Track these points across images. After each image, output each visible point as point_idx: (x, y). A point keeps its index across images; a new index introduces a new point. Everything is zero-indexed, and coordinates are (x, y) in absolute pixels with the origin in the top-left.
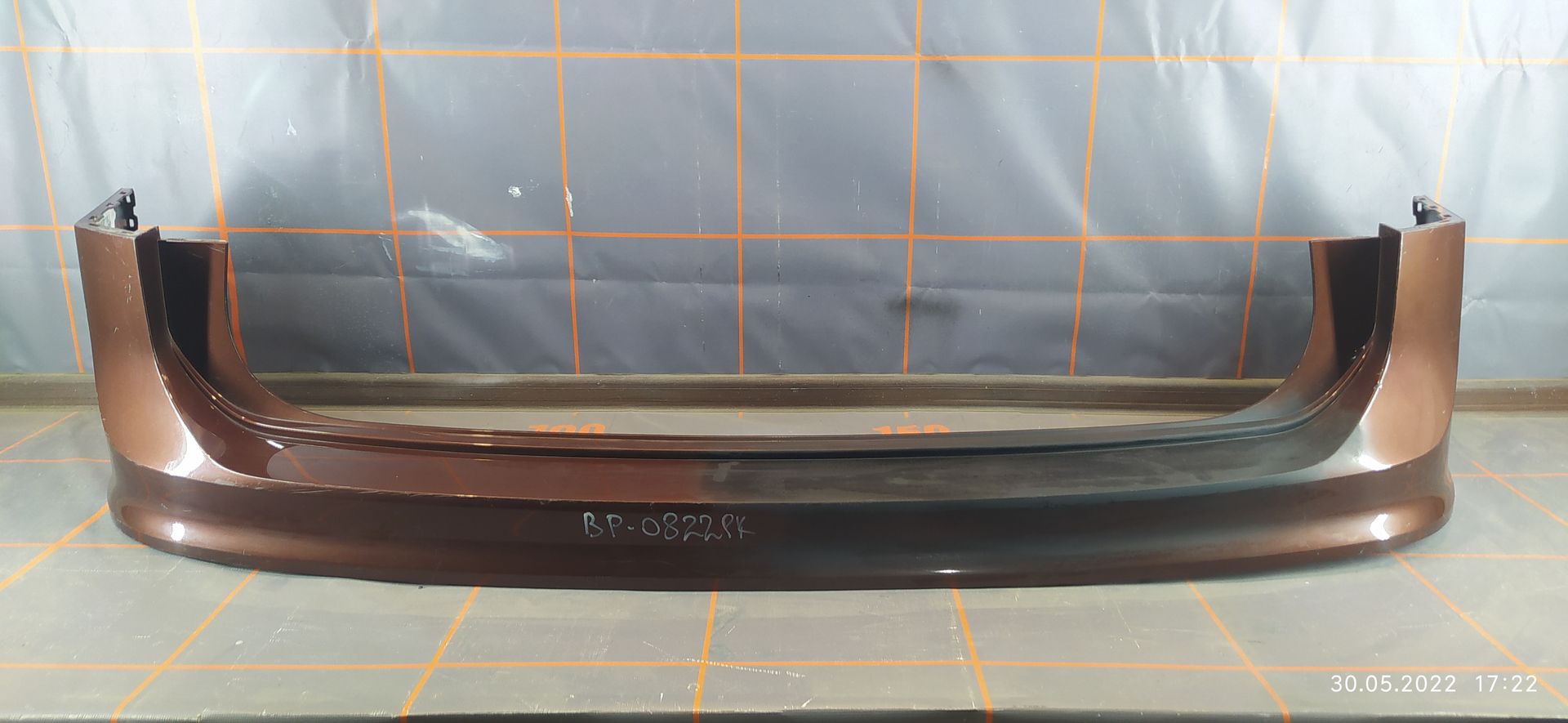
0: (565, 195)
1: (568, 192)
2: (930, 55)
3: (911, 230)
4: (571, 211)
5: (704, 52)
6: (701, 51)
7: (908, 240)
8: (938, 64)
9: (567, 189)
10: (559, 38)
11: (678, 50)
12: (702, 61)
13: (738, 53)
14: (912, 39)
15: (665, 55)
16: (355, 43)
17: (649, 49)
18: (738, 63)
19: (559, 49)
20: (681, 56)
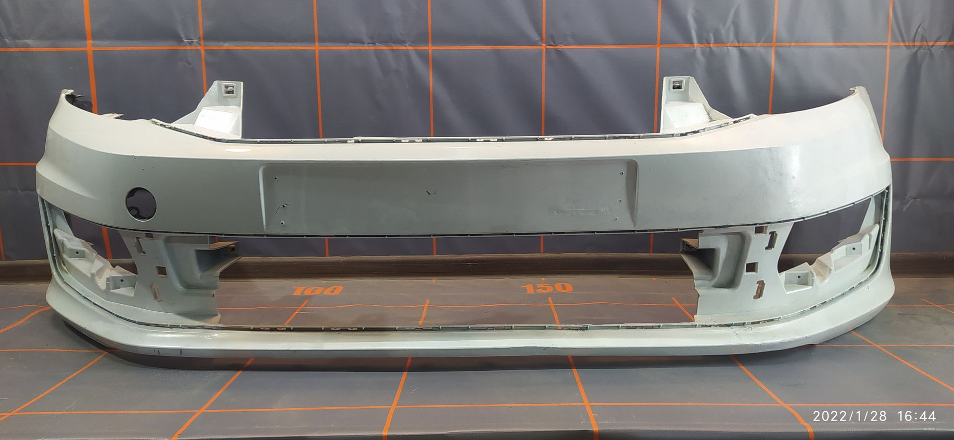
5: (410, 45)
6: (407, 45)
10: (317, 38)
11: (392, 44)
12: (408, 50)
13: (430, 45)
14: (540, 35)
15: (384, 48)
16: (189, 43)
17: (374, 44)
18: (430, 52)
19: (317, 44)
20: (394, 48)
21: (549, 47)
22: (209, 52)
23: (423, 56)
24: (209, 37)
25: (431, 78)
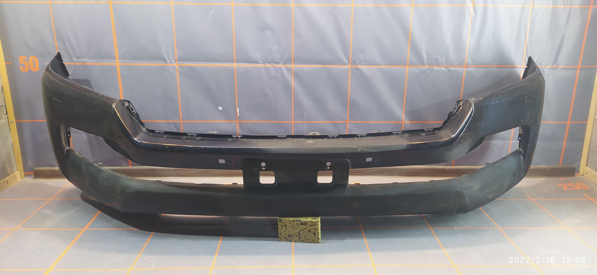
0: (236, 110)
1: (238, 108)
2: (354, 65)
3: (348, 119)
4: (239, 114)
7: (346, 123)
8: (356, 68)
9: (237, 107)
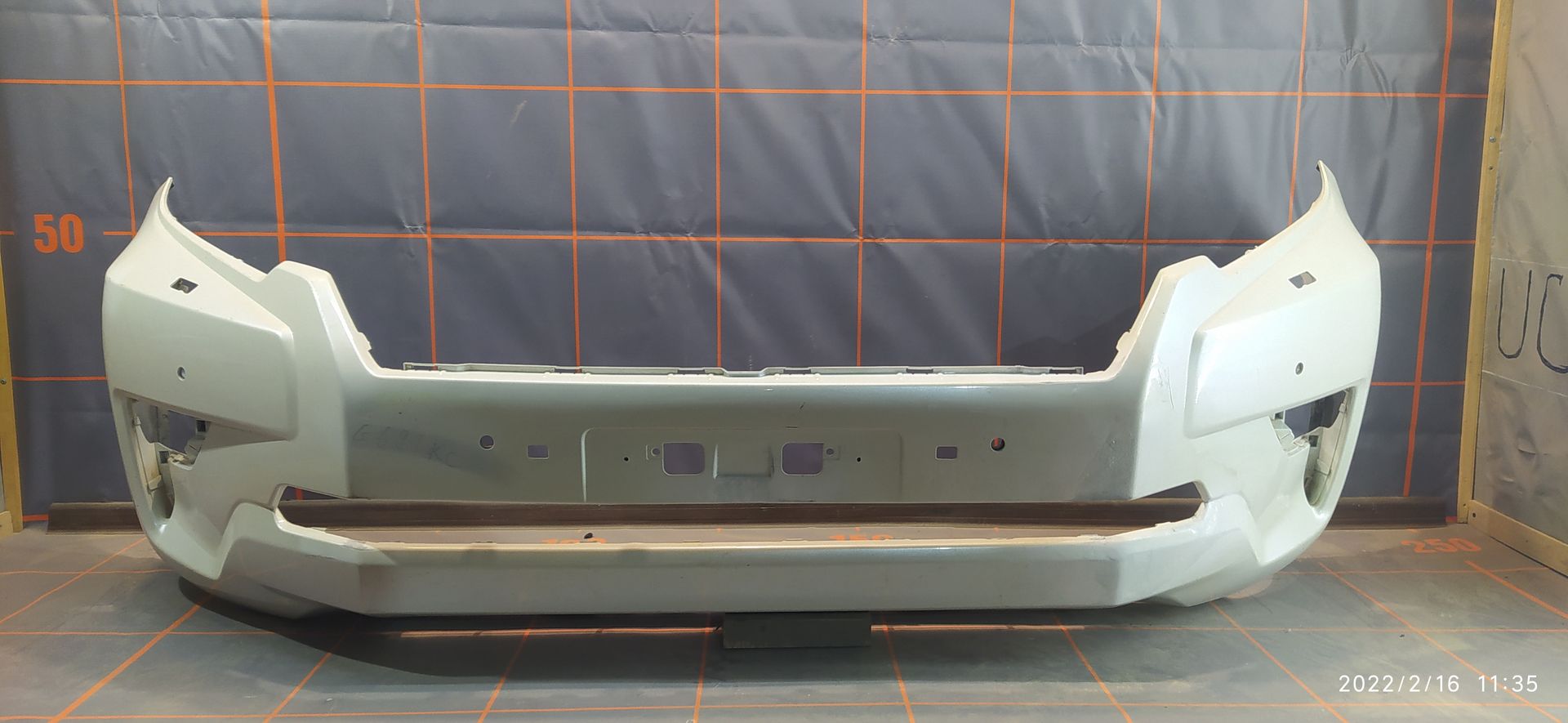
2: (871, 238)
5: (692, 236)
6: (689, 235)
8: (877, 244)
10: (575, 225)
11: (671, 234)
12: (690, 242)
13: (718, 235)
14: (856, 225)
15: (659, 238)
16: (413, 230)
17: (647, 233)
18: (718, 243)
19: (575, 233)
20: (673, 238)
21: (866, 240)
22: (437, 241)
23: (710, 249)
24: (437, 223)
25: (719, 277)
